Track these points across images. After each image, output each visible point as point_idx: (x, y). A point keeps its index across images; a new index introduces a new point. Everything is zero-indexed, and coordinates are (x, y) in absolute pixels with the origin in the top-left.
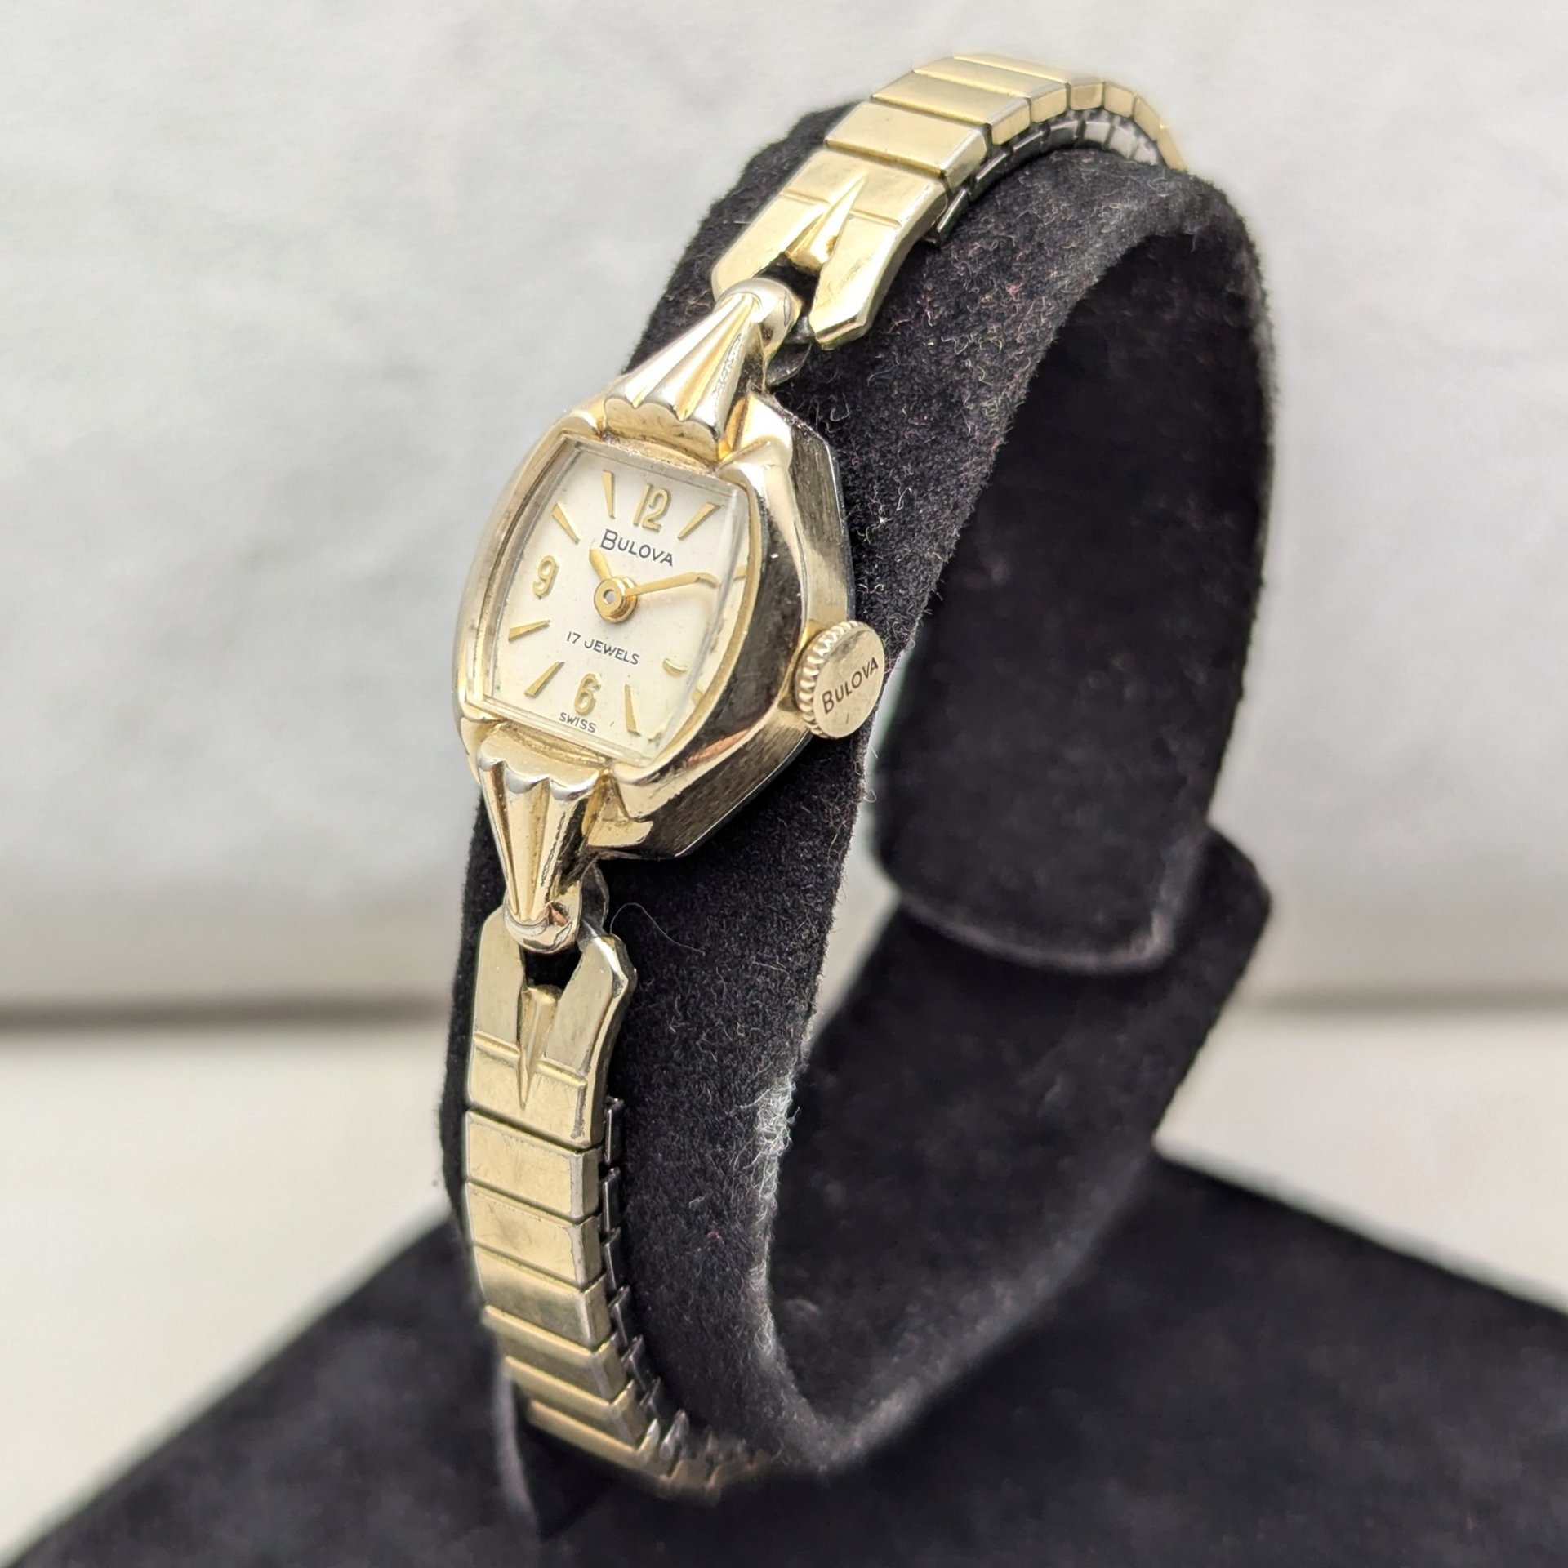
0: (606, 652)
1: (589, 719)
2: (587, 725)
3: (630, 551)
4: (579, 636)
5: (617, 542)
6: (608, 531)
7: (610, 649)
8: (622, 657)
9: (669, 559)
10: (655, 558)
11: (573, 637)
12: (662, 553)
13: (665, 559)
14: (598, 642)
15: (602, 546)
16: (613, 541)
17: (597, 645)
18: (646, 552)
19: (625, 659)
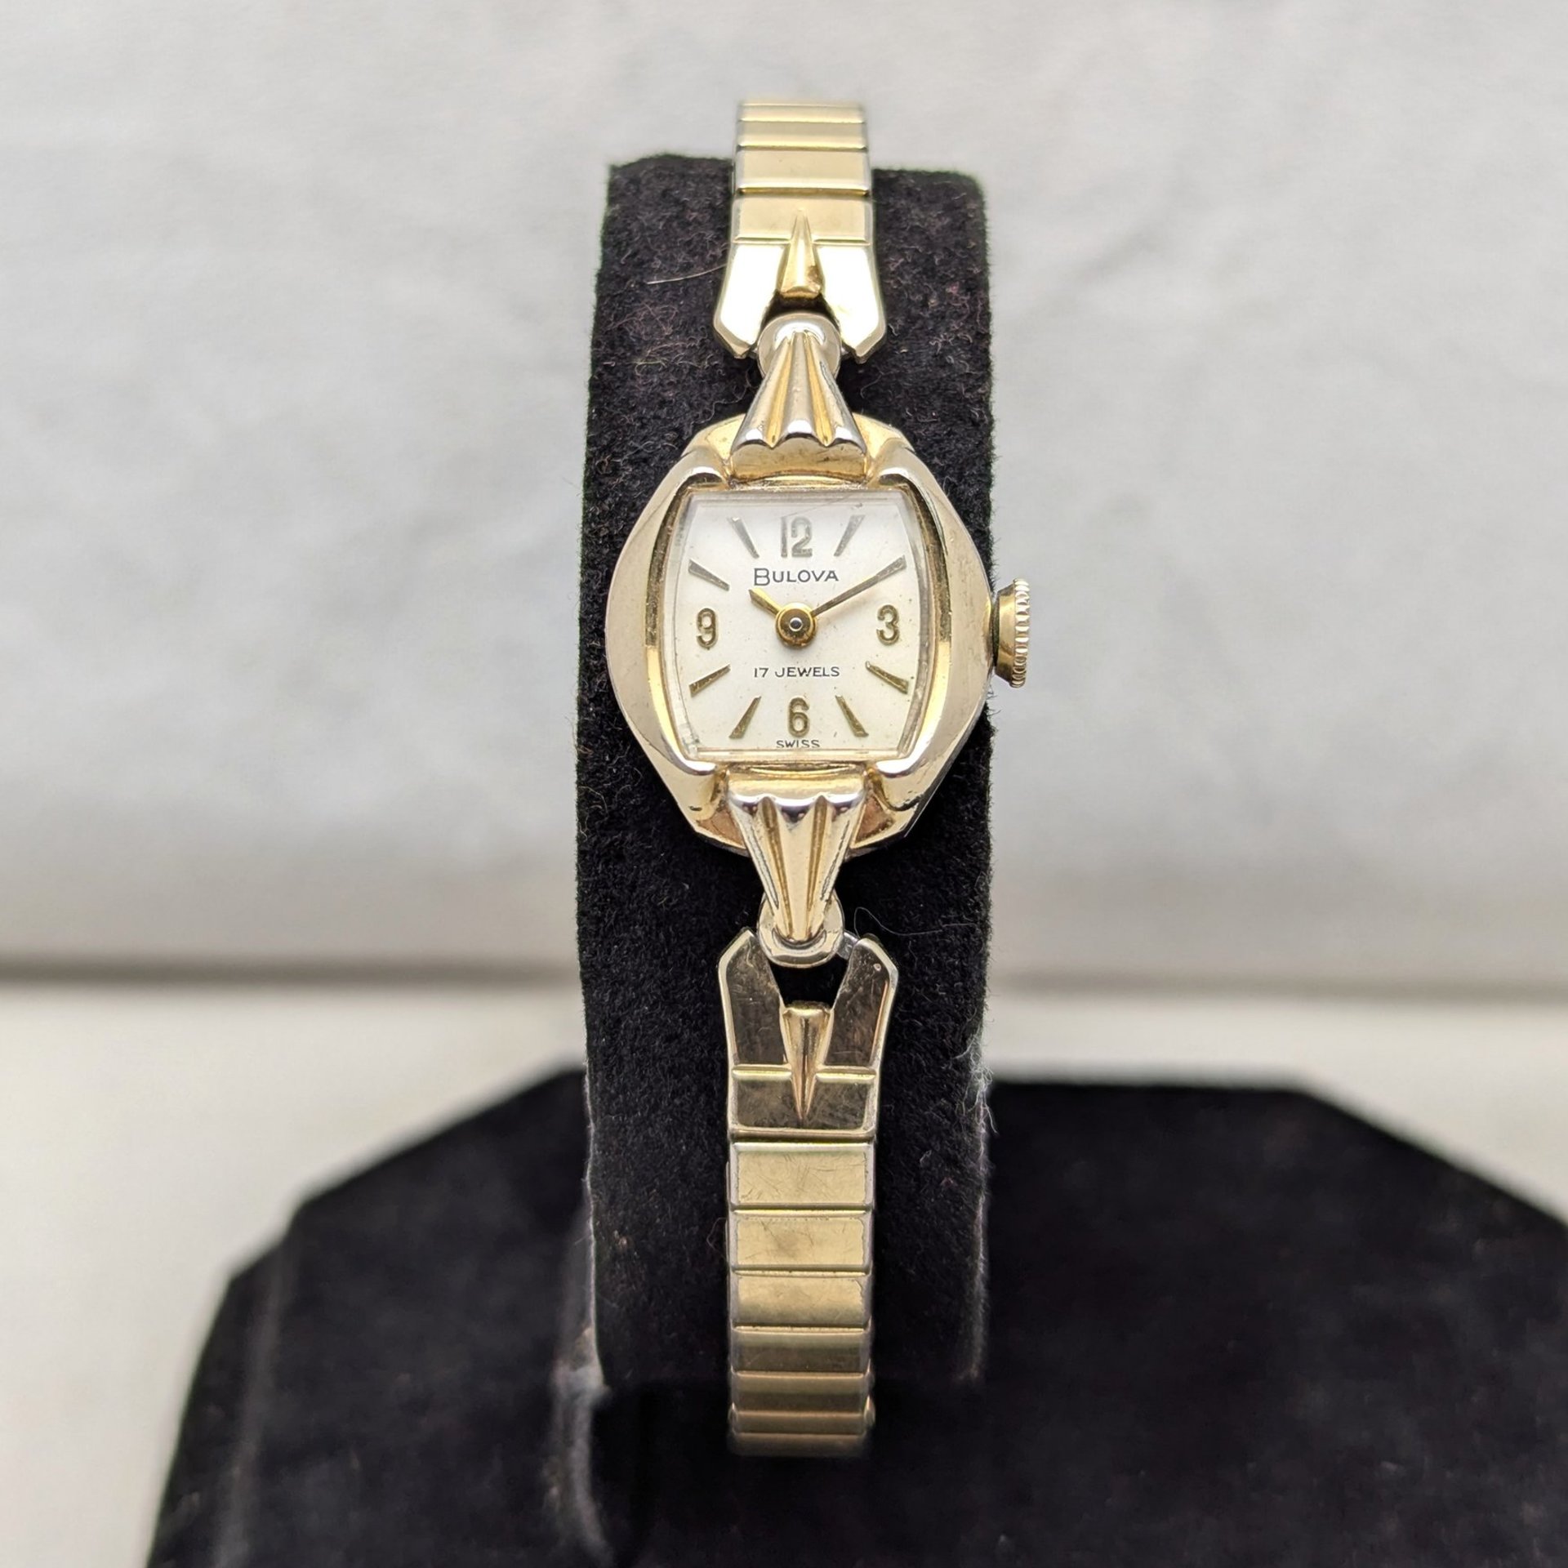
0: (801, 675)
1: (809, 737)
2: (810, 743)
3: (789, 580)
4: (766, 670)
5: (771, 576)
6: (756, 570)
7: (805, 671)
8: (821, 673)
9: (832, 575)
10: (817, 580)
11: (761, 672)
12: (823, 572)
13: (829, 577)
14: (789, 668)
15: (756, 584)
16: (767, 576)
17: (789, 671)
18: (805, 576)
19: (824, 675)
